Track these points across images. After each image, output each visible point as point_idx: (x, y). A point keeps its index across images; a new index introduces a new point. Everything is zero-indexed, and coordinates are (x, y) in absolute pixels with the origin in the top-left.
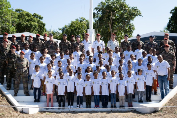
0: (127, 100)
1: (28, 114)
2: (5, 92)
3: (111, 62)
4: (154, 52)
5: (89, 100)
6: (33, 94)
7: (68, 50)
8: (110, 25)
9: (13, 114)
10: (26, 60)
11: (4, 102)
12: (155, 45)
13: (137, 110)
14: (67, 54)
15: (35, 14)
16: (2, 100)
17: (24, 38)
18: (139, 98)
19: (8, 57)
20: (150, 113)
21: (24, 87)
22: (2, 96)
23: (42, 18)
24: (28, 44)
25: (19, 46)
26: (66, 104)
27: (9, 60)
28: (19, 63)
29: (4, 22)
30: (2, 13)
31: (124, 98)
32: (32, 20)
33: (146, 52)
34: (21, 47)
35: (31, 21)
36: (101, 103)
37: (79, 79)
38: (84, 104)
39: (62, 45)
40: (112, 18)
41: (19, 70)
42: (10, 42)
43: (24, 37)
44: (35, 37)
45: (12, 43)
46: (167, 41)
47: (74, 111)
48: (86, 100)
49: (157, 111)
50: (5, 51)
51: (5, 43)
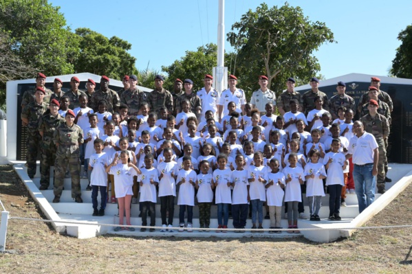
0: (286, 216)
1: (76, 237)
2: (34, 193)
3: (258, 136)
4: (347, 115)
5: (206, 214)
6: (91, 199)
7: (166, 110)
8: (267, 60)
9: (46, 237)
10: (77, 129)
11: (31, 213)
12: (347, 102)
13: (306, 236)
14: (164, 118)
15: (114, 38)
16: (27, 209)
17: (77, 85)
18: (311, 212)
19: (43, 123)
20: (330, 242)
21: (72, 183)
22: (27, 201)
23: (129, 47)
24: (85, 98)
25: (67, 99)
26: (159, 220)
27: (45, 128)
28: (64, 135)
29: (51, 55)
30: (48, 36)
31: (279, 211)
32: (109, 50)
33: (329, 116)
34: (71, 102)
35: (107, 52)
36: (231, 222)
37: (186, 169)
38: (196, 221)
39: (154, 99)
40: (269, 46)
41: (63, 150)
42: (49, 93)
43: (77, 82)
44: (99, 82)
45: (53, 95)
46: (375, 92)
47: (173, 236)
48: (201, 214)
49: (346, 238)
50: (37, 110)
51: (39, 94)
